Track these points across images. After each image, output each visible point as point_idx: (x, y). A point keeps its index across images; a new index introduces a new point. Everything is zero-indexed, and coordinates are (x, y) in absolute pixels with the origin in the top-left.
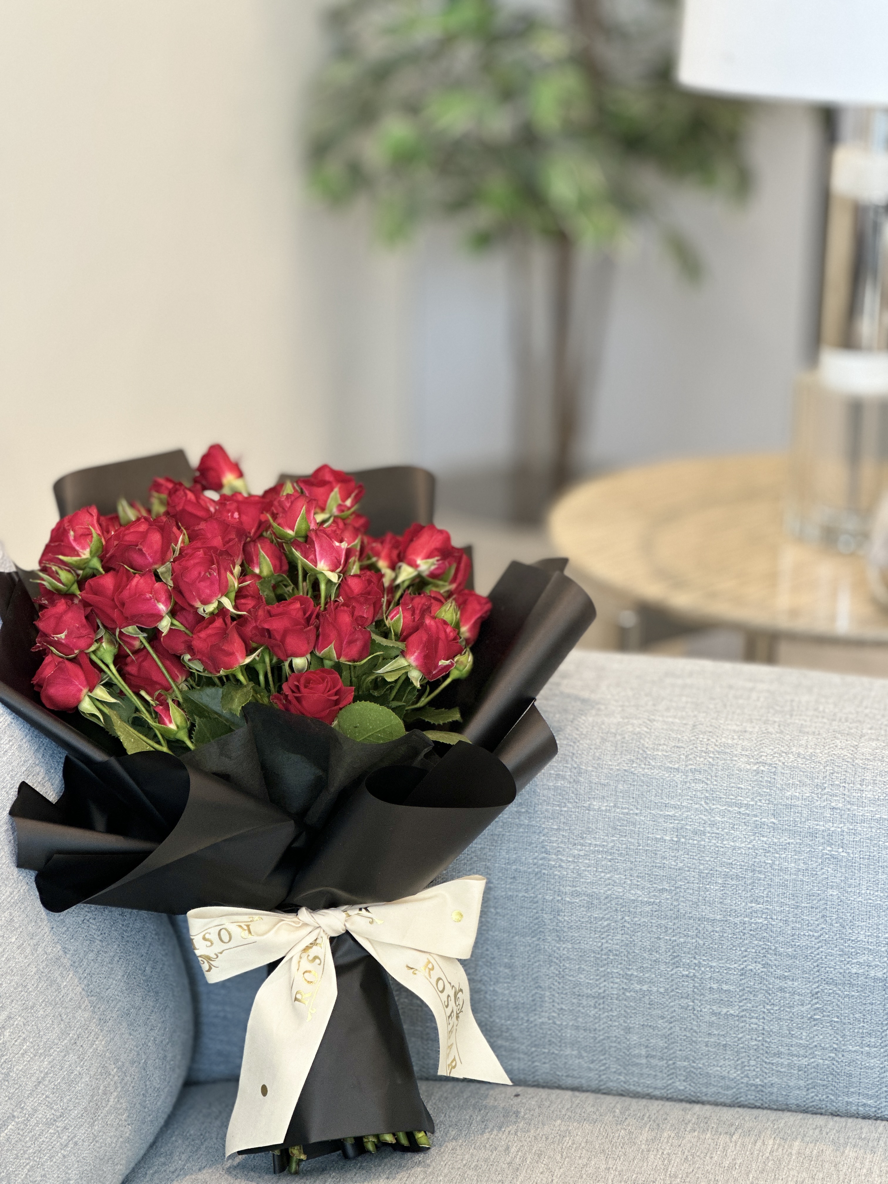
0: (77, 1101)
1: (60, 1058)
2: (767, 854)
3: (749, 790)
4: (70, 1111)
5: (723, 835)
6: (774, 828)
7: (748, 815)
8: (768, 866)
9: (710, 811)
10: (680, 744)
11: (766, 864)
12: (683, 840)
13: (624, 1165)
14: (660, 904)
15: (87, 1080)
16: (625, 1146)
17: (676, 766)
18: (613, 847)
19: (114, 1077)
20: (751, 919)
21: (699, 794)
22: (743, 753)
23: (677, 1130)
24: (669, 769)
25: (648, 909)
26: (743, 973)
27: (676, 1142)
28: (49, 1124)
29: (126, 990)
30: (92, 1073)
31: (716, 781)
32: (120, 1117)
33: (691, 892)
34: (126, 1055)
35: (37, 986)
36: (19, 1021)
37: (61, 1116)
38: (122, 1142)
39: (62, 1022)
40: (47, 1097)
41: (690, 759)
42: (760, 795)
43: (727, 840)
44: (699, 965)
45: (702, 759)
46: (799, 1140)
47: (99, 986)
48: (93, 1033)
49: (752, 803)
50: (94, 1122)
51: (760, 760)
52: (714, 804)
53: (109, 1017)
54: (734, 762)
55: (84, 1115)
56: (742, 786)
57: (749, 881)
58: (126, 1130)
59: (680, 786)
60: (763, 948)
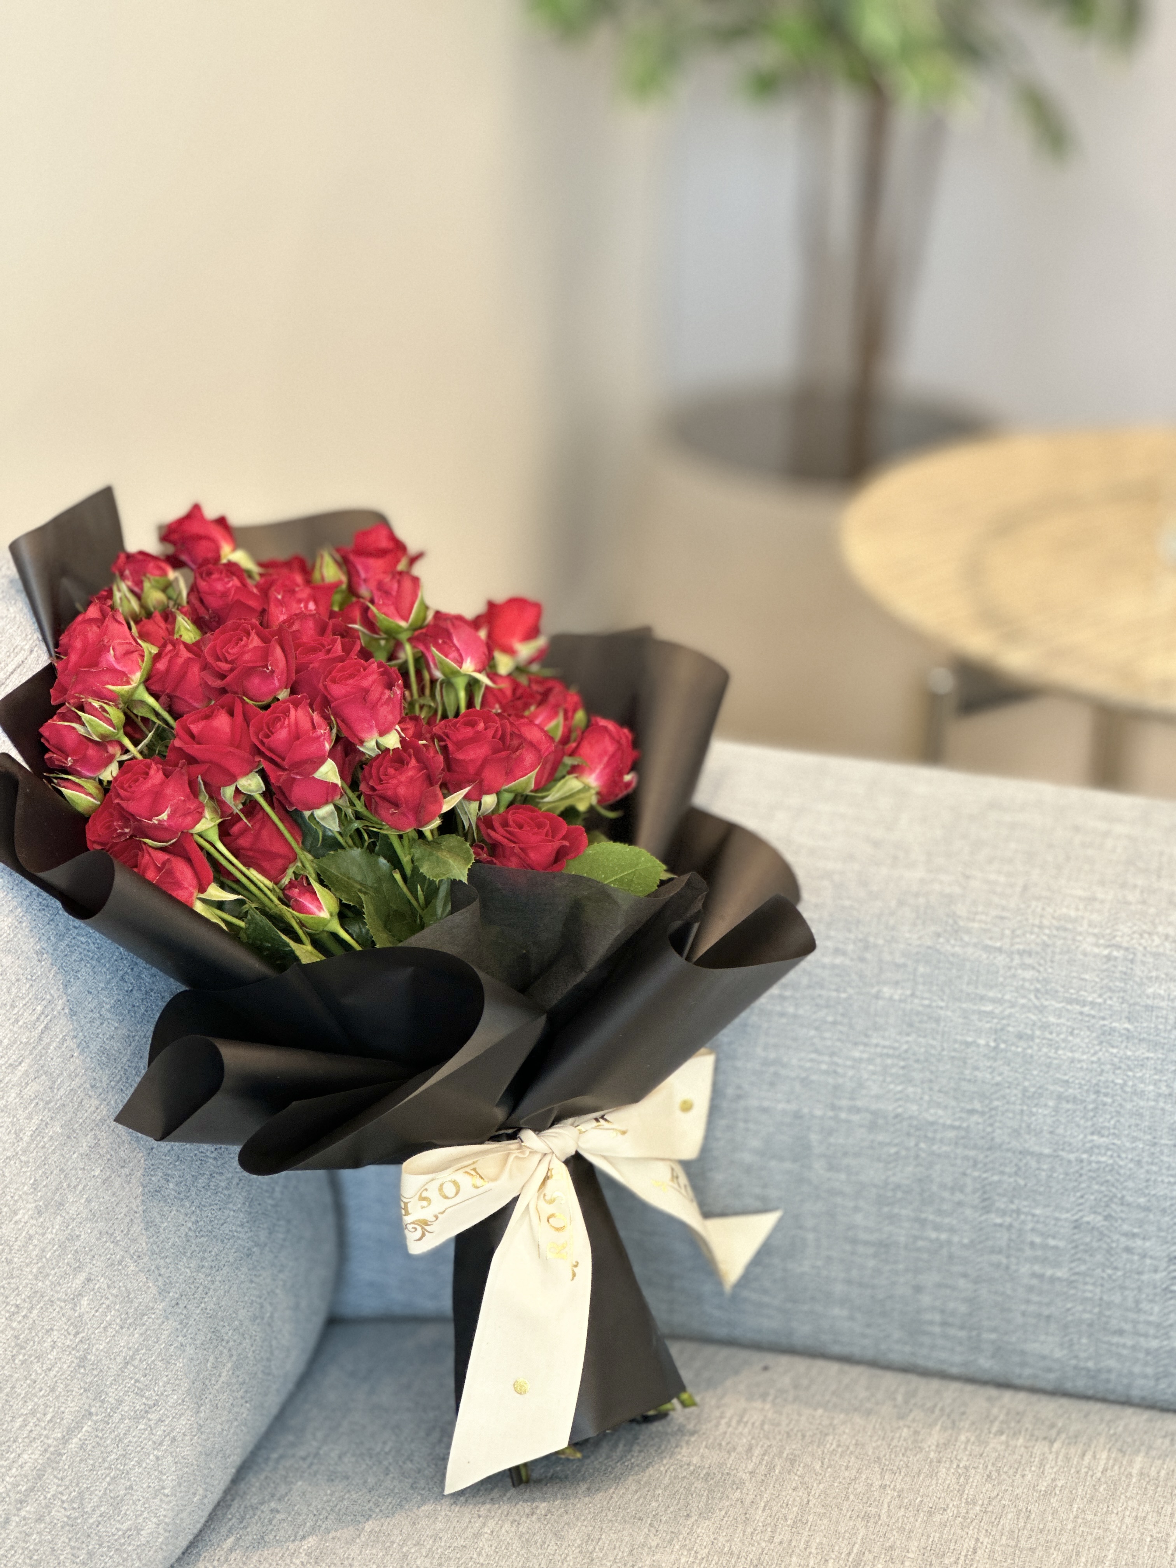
0: (177, 1382)
1: (156, 1327)
2: (1118, 1072)
3: (1096, 983)
4: (167, 1396)
5: (1057, 1042)
6: (1128, 1036)
7: (1094, 1017)
8: (1118, 1087)
9: (1041, 1009)
10: (1005, 914)
11: (1116, 1084)
12: (1003, 1046)
13: (906, 1483)
14: (967, 1130)
15: (192, 1352)
16: (908, 1453)
17: (998, 944)
18: (906, 1051)
19: (228, 1342)
20: (1091, 1156)
21: (1027, 985)
22: (1091, 930)
23: (978, 1432)
24: (987, 949)
25: (951, 1134)
26: (1077, 1225)
27: (977, 1450)
28: (137, 1419)
29: (248, 1222)
30: (198, 1342)
31: (1052, 967)
32: (235, 1394)
33: (1011, 1115)
34: (245, 1310)
35: (129, 1231)
36: (103, 1282)
37: (154, 1405)
38: (237, 1427)
39: (160, 1279)
40: (137, 1381)
41: (1018, 936)
42: (1110, 989)
43: (1064, 1049)
44: (1018, 1212)
45: (1033, 937)
46: (1142, 1454)
47: (211, 1221)
48: (201, 1288)
49: (1100, 1000)
50: (199, 1407)
51: (1113, 942)
52: (1047, 1000)
53: (223, 1263)
54: (1077, 944)
55: (187, 1399)
56: (1087, 977)
57: (1091, 1106)
58: (243, 1410)
59: (1002, 972)
60: (1105, 1196)
